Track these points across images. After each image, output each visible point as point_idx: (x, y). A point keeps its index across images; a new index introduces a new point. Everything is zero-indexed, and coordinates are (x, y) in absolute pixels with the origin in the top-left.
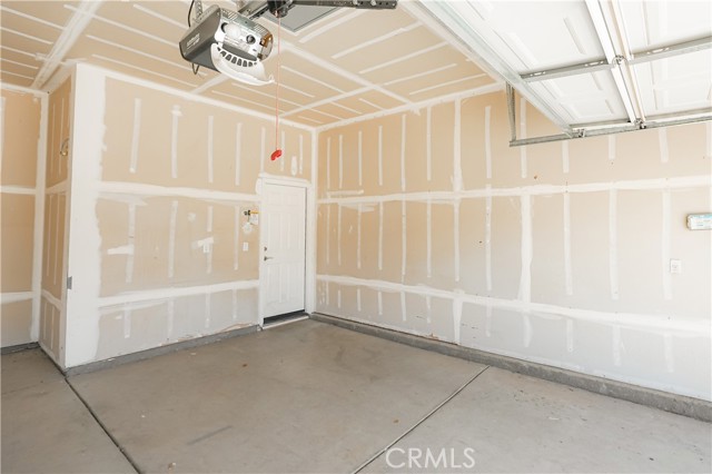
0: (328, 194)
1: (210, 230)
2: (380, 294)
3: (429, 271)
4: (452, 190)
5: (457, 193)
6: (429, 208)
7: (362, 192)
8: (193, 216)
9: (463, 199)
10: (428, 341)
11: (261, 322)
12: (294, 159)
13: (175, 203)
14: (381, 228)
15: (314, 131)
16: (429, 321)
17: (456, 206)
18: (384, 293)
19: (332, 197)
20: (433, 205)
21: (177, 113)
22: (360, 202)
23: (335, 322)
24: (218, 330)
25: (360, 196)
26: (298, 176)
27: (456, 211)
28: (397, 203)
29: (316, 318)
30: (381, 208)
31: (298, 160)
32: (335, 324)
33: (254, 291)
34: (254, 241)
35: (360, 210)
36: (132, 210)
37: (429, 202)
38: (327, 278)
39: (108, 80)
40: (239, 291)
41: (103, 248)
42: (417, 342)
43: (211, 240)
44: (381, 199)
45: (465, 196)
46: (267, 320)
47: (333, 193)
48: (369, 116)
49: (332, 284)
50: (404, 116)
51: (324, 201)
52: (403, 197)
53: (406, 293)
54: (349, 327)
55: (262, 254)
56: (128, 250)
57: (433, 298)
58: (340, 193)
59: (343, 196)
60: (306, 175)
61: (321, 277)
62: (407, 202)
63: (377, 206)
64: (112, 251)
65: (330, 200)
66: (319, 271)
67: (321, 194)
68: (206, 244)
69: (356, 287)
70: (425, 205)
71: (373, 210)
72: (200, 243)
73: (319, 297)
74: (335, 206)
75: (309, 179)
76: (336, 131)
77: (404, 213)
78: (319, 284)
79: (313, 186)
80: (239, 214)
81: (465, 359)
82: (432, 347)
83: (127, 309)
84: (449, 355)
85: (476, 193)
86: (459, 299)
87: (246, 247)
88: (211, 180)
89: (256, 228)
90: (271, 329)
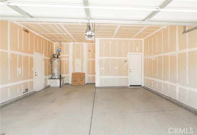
0: (146, 55)
1: (117, 65)
2: (157, 83)
3: (169, 77)
4: (176, 51)
5: (177, 52)
6: (169, 57)
7: (153, 54)
8: (114, 62)
9: (179, 53)
10: (168, 98)
11: (129, 86)
12: (137, 48)
13: (111, 60)
14: (157, 64)
15: (143, 40)
16: (169, 92)
17: (177, 56)
18: (158, 82)
19: (147, 56)
20: (170, 56)
21: (110, 43)
22: (153, 57)
23: (147, 89)
24: (119, 86)
25: (152, 55)
26: (138, 52)
27: (177, 58)
28: (161, 56)
29: (144, 88)
30: (157, 58)
31: (138, 48)
32: (147, 90)
33: (127, 79)
34: (127, 68)
35: (153, 59)
36: (104, 61)
37: (169, 55)
38: (146, 78)
39: (100, 39)
40: (124, 78)
41: (100, 68)
42: (165, 98)
43: (117, 67)
44: (157, 56)
45: (180, 52)
46: (130, 86)
47: (147, 55)
48: (154, 33)
49: (147, 79)
50: (162, 30)
51: (145, 58)
52: (162, 55)
53: (163, 83)
54: (150, 91)
55: (129, 71)
56: (103, 68)
57: (170, 85)
58: (149, 55)
59: (149, 56)
60: (141, 51)
61: (145, 77)
62: (164, 56)
63: (156, 58)
64: (101, 69)
65: (146, 57)
66: (145, 76)
67: (145, 56)
68: (117, 68)
69: (152, 80)
70: (168, 56)
71: (155, 59)
72: (115, 68)
73: (145, 83)
74: (147, 58)
75: (142, 52)
76: (148, 38)
77: (163, 59)
78: (145, 79)
79: (143, 54)
80: (123, 61)
81: (178, 105)
82: (169, 100)
83: (104, 79)
84: (173, 103)
85: (183, 51)
86: (178, 86)
87: (125, 69)
88: (117, 55)
89: (128, 65)
90: (131, 88)
